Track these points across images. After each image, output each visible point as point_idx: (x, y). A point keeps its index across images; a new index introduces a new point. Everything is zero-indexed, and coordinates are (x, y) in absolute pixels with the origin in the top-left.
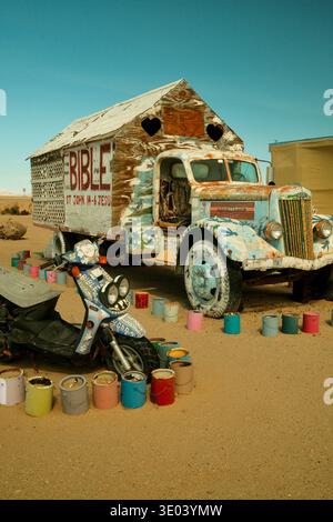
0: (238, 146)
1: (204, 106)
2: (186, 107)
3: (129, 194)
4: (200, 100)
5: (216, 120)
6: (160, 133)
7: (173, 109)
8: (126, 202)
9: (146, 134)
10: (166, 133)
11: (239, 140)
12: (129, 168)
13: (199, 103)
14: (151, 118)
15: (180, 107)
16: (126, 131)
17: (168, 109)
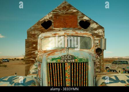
0: (100, 31)
1: (78, 12)
2: (66, 14)
3: (35, 58)
4: (75, 9)
5: (85, 18)
6: (51, 27)
7: (59, 15)
8: (33, 62)
9: (43, 28)
10: (55, 27)
11: (101, 27)
12: (34, 45)
13: (74, 11)
14: (46, 21)
15: (63, 13)
16: (32, 28)
17: (56, 16)
